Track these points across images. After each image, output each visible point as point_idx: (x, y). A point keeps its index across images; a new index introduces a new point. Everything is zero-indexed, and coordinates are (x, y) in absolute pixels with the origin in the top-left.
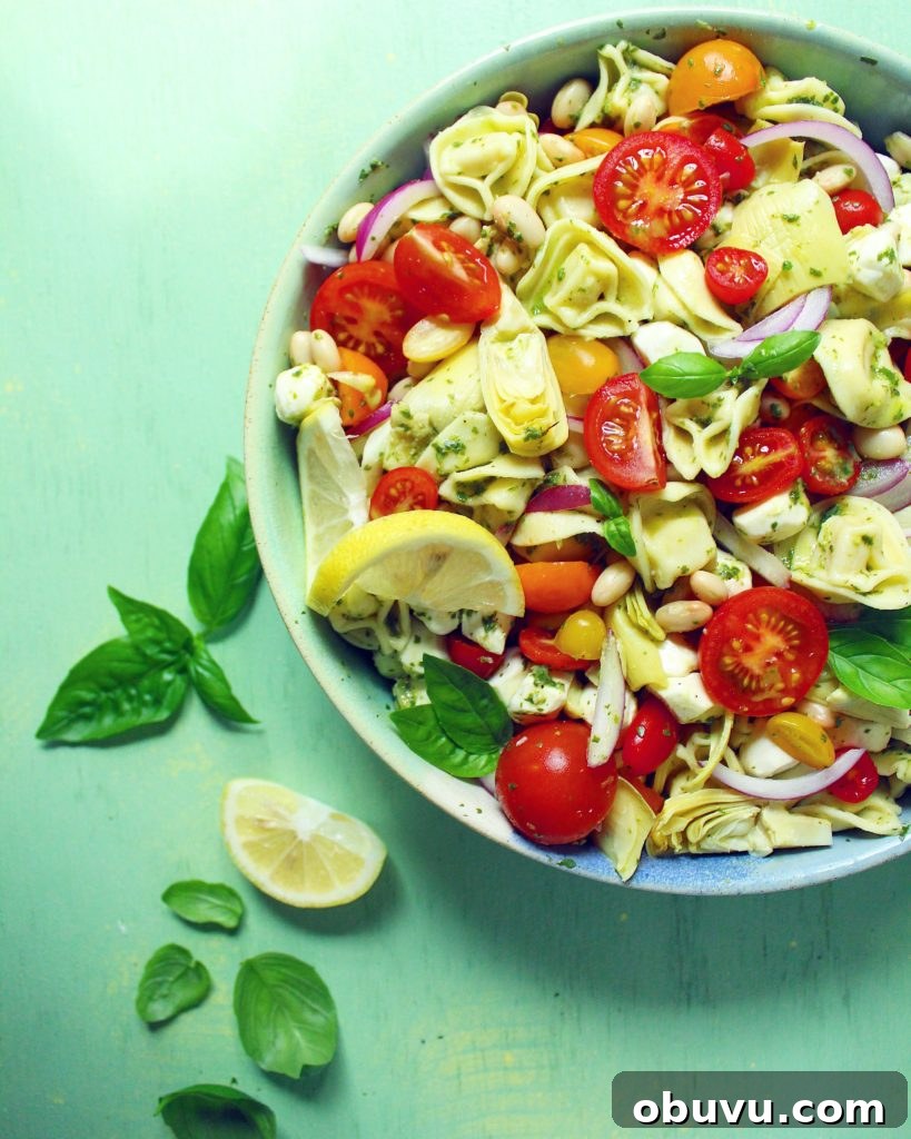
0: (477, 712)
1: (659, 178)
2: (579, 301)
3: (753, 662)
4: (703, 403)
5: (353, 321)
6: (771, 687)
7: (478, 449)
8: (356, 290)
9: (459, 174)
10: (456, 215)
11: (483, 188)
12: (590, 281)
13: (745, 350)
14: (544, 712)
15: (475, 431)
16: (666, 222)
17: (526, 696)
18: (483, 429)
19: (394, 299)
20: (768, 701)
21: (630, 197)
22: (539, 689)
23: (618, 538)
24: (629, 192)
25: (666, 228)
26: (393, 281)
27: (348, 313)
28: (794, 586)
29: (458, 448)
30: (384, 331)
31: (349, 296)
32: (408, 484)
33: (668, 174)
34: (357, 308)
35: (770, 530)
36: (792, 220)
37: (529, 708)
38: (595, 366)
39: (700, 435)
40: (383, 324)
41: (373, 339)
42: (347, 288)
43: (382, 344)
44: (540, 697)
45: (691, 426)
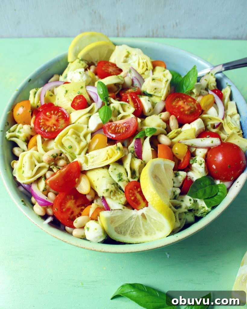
0: (205, 187)
1: (47, 120)
2: (79, 142)
3: (187, 108)
4: (113, 112)
5: (72, 213)
6: (193, 105)
7: (121, 170)
8: (62, 207)
9: (32, 171)
10: (45, 176)
11: (38, 165)
12: (74, 136)
13: (100, 101)
14: (204, 161)
15: (115, 169)
16: (61, 119)
17: (200, 166)
18: (115, 167)
19: (68, 197)
20: (197, 106)
21: (51, 128)
22: (197, 161)
23: (151, 132)
24: (50, 128)
26: (61, 195)
27: (70, 212)
28: (165, 100)
29: (120, 175)
30: (78, 204)
31: (64, 210)
32: (131, 191)
33: (48, 118)
34: (68, 209)
35: (150, 102)
36: (67, 91)
37: (203, 165)
38: (100, 138)
39: (123, 114)
40: (75, 203)
41: (80, 208)
42: (61, 210)
43: (82, 207)
44: (199, 161)
45: (120, 116)
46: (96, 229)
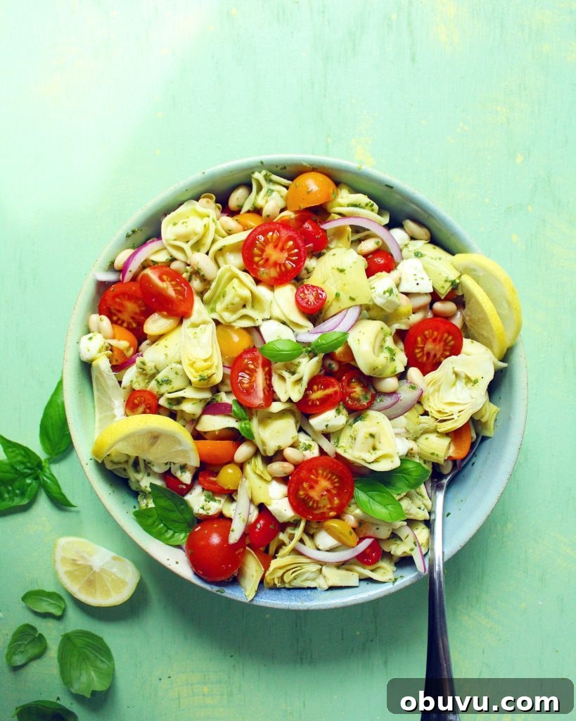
0: (179, 512)
1: (276, 247)
2: (232, 308)
3: (314, 494)
4: (292, 364)
5: (120, 311)
6: (324, 507)
7: (178, 383)
8: (121, 297)
9: (175, 240)
10: (173, 259)
11: (187, 247)
12: (237, 300)
13: (313, 338)
14: (210, 514)
15: (177, 373)
16: (278, 269)
17: (201, 506)
18: (180, 373)
19: (140, 302)
20: (323, 513)
21: (260, 256)
22: (207, 503)
23: (245, 431)
24: (260, 253)
25: (277, 272)
26: (139, 293)
27: (118, 308)
28: (338, 456)
29: (168, 382)
30: (137, 317)
31: (118, 300)
32: (143, 399)
33: (280, 245)
34: (121, 305)
35: (325, 428)
36: (342, 271)
37: (201, 512)
38: (239, 342)
39: (290, 379)
40: (136, 313)
41: (131, 321)
42: (117, 296)
43: (135, 322)
44: (208, 507)
45: (286, 374)
46: (89, 350)
